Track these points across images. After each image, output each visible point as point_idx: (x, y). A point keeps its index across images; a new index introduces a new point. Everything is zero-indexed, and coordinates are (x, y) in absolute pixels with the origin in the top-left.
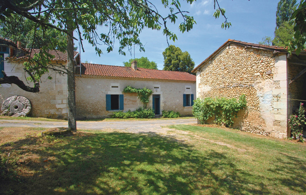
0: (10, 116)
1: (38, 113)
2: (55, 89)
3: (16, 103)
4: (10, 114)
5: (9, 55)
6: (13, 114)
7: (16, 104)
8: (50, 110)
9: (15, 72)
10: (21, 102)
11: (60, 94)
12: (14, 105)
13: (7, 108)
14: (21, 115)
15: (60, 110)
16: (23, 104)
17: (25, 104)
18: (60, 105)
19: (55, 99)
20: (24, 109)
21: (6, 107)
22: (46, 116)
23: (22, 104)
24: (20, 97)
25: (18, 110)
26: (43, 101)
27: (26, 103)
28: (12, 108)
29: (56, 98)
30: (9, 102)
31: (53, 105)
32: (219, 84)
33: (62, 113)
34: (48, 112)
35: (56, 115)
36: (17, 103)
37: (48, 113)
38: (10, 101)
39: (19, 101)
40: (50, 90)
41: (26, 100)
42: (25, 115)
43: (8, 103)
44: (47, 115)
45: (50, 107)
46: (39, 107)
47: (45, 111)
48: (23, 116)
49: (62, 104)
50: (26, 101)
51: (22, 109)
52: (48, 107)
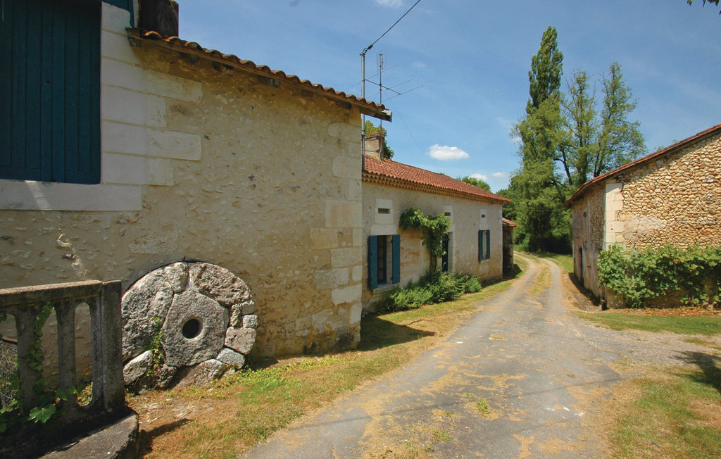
0: (169, 386)
1: (268, 340)
2: (328, 224)
3: (194, 306)
4: (167, 373)
5: (132, 17)
6: (181, 372)
7: (193, 310)
8: (314, 317)
9: (164, 123)
10: (213, 296)
11: (344, 244)
12: (183, 316)
13: (144, 341)
14: (224, 370)
15: (341, 310)
16: (222, 303)
17: (236, 302)
18: (345, 289)
19: (328, 267)
20: (231, 331)
21: (140, 338)
22: (300, 349)
23: (218, 306)
24: (204, 269)
25: (206, 344)
26: (288, 278)
27: (236, 295)
28: (172, 335)
29: (333, 261)
30: (155, 301)
31: (323, 293)
32: (695, 216)
33: (348, 321)
34: (308, 324)
35: (331, 333)
36: (193, 301)
37: (307, 332)
38: (159, 295)
39: (205, 291)
40: (312, 230)
41: (234, 281)
42: (240, 360)
43: (144, 313)
44: (303, 343)
45: (313, 302)
46: (273, 311)
47: (298, 322)
48: (232, 371)
49: (349, 284)
50: (236, 284)
51: (224, 334)
52: (307, 306)
